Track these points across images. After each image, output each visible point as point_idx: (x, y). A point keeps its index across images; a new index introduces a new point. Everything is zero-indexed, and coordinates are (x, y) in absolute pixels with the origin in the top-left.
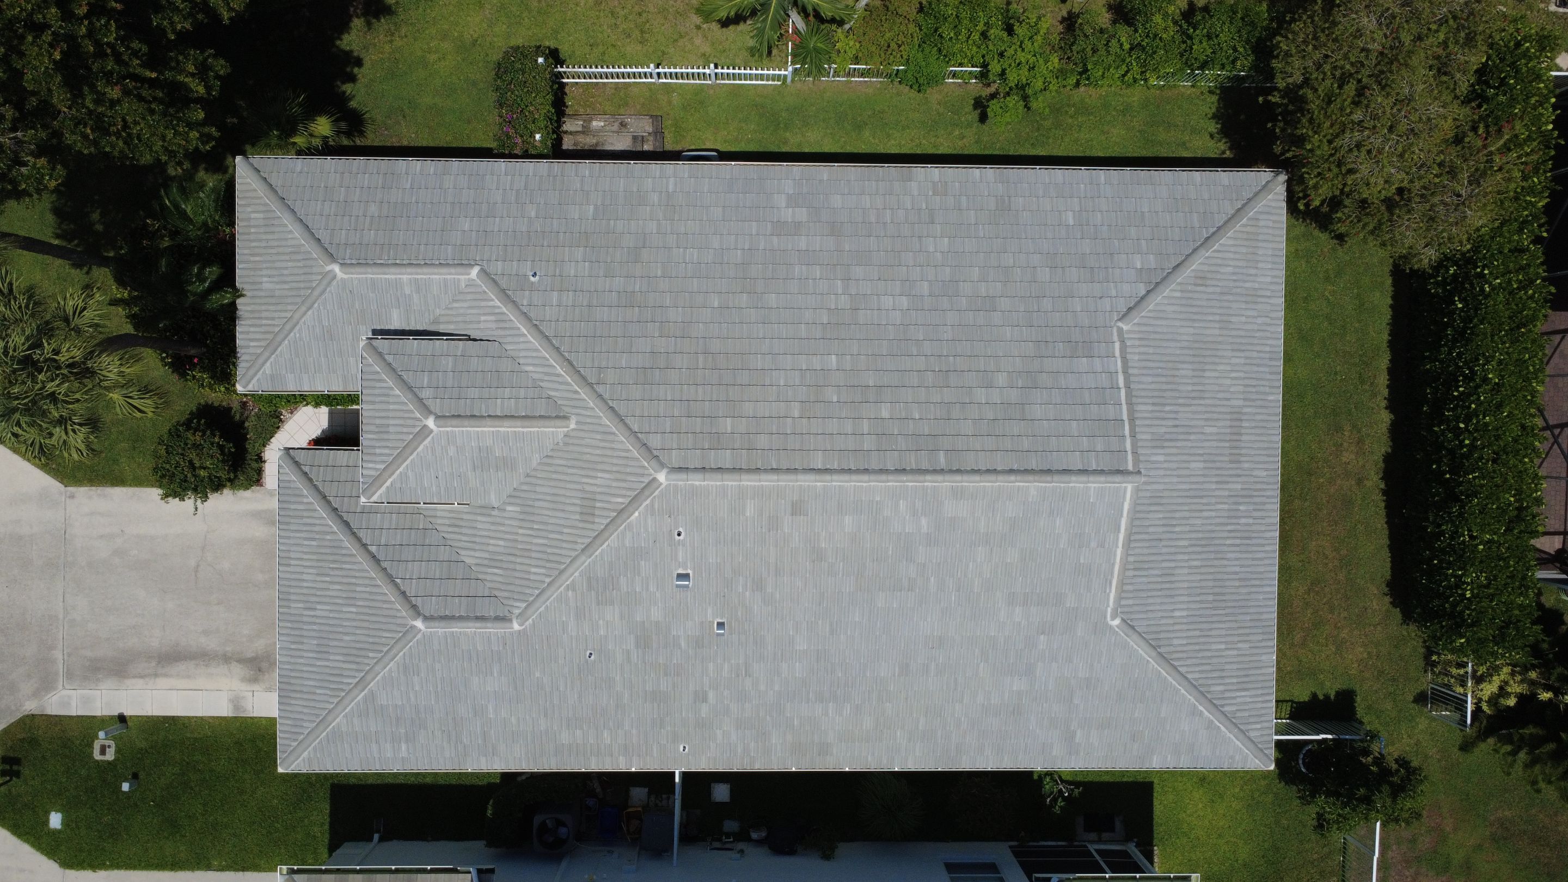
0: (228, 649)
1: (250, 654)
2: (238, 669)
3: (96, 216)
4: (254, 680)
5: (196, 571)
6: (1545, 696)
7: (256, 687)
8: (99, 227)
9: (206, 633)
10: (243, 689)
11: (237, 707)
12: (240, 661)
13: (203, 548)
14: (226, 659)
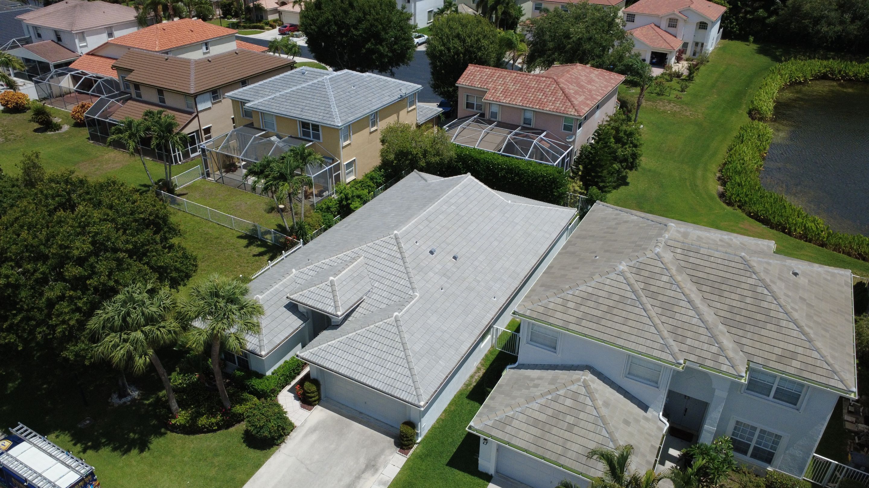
0: (354, 475)
1: (363, 467)
2: (366, 475)
3: (132, 435)
4: (376, 470)
5: (310, 471)
6: (580, 173)
7: (380, 471)
8: (137, 436)
9: (340, 480)
10: (378, 476)
11: (384, 484)
12: (363, 472)
13: (302, 463)
14: (358, 477)
